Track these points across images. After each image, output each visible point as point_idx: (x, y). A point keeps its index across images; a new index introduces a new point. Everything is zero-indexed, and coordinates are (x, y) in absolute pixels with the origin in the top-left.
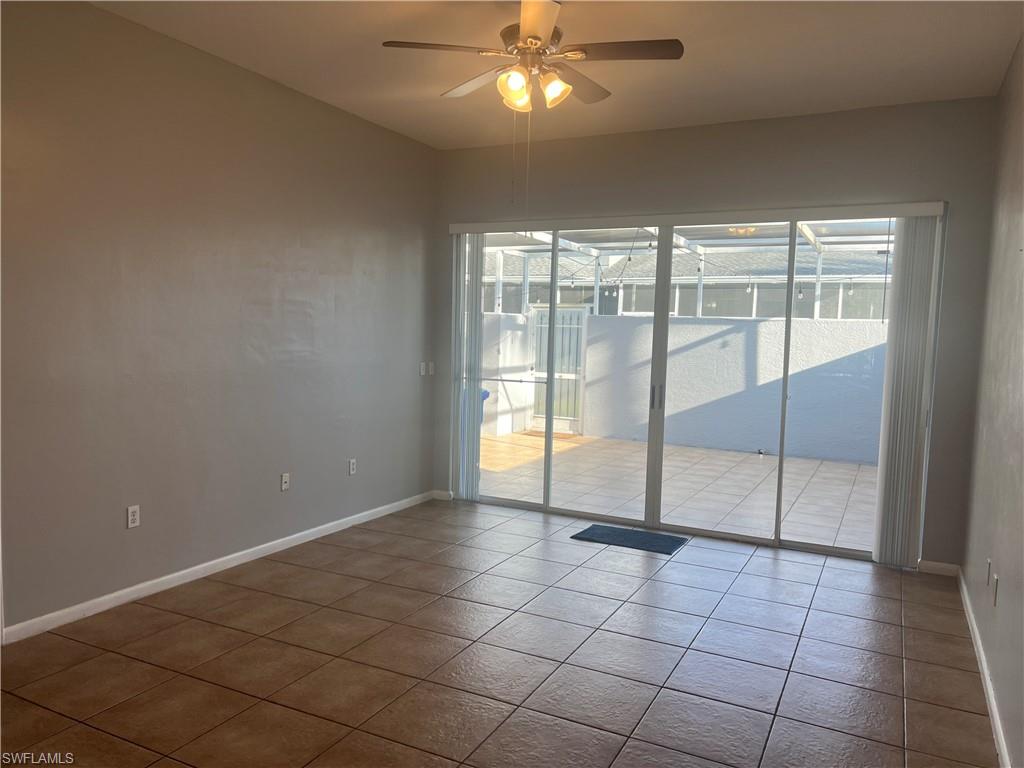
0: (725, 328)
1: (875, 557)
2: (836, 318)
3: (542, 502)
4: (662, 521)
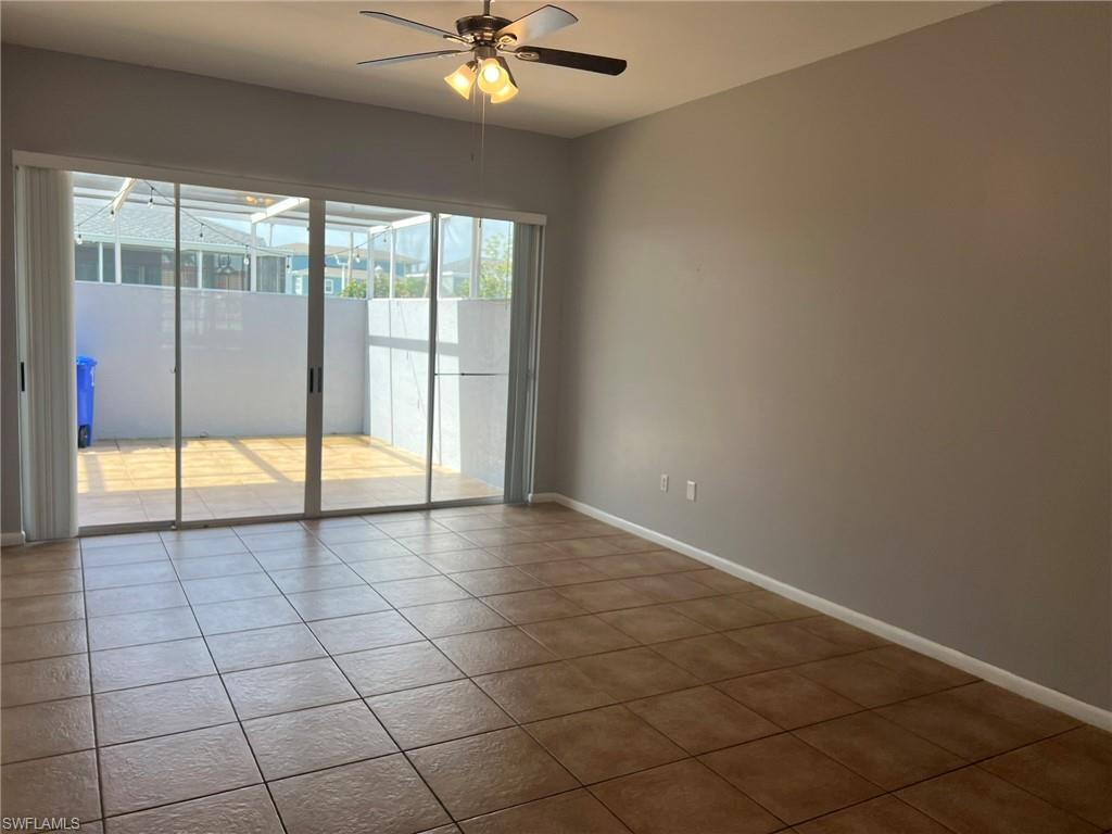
3: (174, 518)
4: (323, 509)
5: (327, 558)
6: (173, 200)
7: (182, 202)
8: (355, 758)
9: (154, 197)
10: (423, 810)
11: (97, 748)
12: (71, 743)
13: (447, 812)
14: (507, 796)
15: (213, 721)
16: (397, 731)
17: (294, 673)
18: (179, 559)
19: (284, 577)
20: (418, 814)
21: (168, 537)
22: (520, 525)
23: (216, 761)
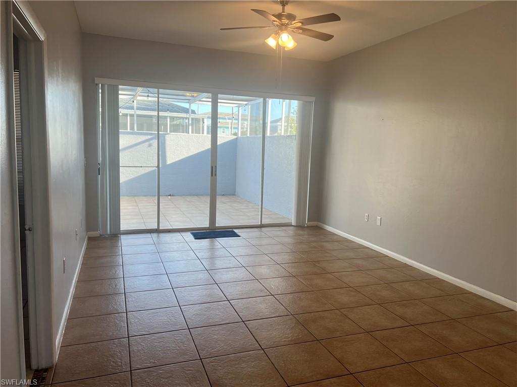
0: (149, 137)
1: (294, 223)
2: (200, 133)
3: (157, 228)
4: (217, 225)
5: (217, 245)
6: (157, 95)
7: (160, 95)
8: (224, 322)
9: (149, 94)
10: (250, 344)
11: (126, 312)
12: (117, 310)
13: (260, 345)
14: (284, 341)
15: (170, 305)
16: (242, 314)
17: (202, 289)
18: (159, 244)
19: (199, 252)
20: (247, 345)
21: (154, 235)
22: (300, 235)
23: (170, 320)
